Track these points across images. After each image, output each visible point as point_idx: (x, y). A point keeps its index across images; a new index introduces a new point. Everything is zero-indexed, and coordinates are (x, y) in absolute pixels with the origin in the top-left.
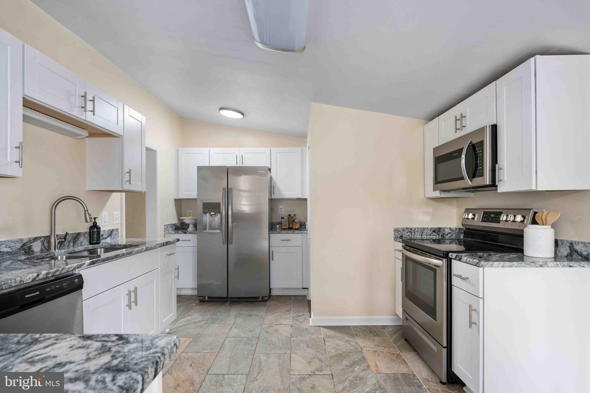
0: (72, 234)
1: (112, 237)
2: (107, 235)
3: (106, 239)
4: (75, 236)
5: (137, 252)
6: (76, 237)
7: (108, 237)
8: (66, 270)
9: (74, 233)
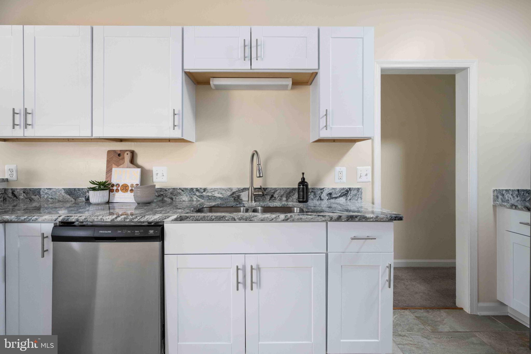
0: (285, 188)
1: (349, 198)
2: (339, 194)
3: (338, 199)
4: (288, 191)
5: (262, 220)
6: (290, 192)
7: (340, 196)
8: (146, 219)
9: (288, 188)
